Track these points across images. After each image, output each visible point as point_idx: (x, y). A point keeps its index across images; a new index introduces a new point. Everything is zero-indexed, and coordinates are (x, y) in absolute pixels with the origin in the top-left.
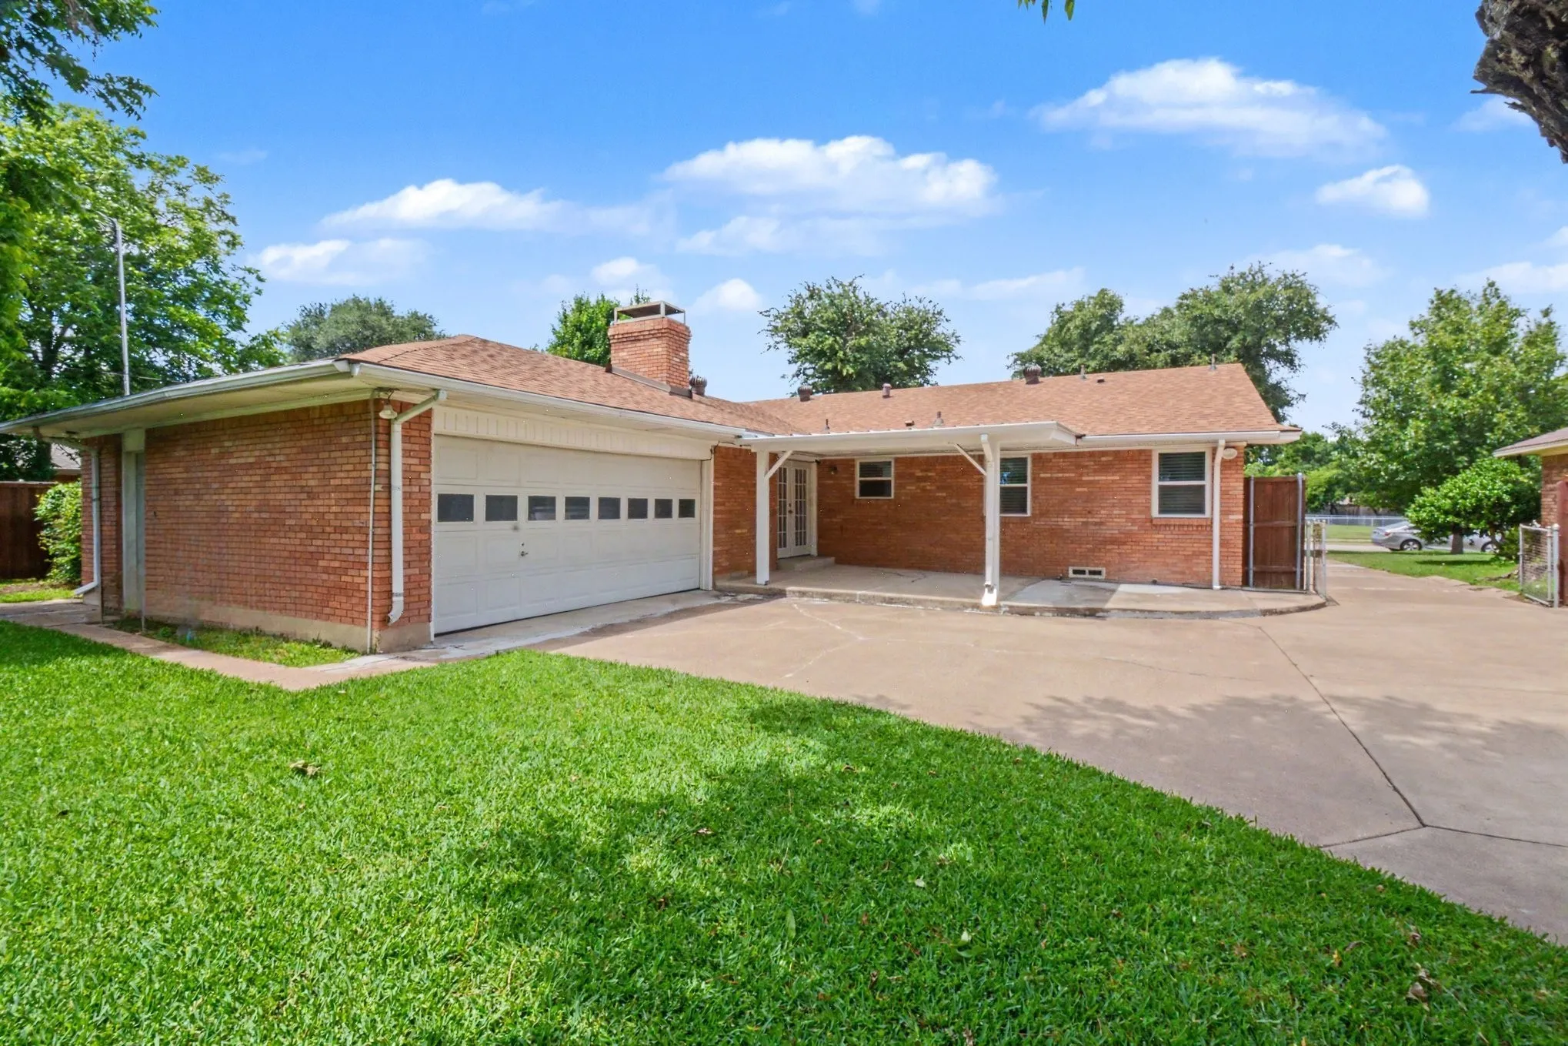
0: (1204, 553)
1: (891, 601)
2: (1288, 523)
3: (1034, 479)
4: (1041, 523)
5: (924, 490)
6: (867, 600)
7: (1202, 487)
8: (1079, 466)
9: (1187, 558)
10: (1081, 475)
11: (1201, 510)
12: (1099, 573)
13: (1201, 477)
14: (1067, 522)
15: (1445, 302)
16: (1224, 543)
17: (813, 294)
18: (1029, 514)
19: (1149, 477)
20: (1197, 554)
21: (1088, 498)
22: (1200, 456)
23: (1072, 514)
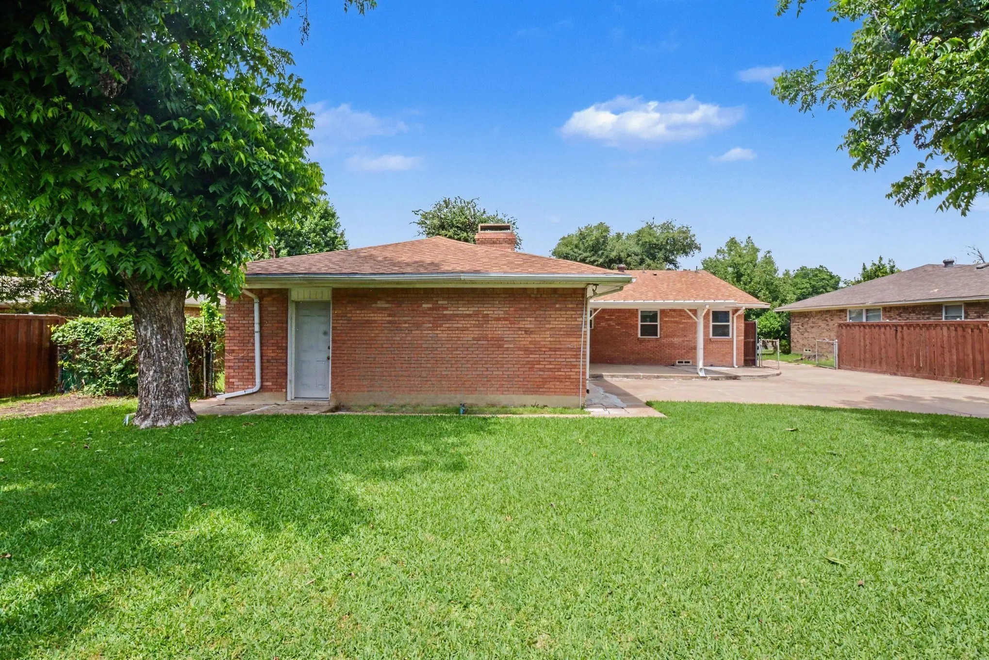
0: (729, 353)
1: (658, 377)
2: (752, 340)
3: (661, 321)
4: (664, 341)
5: (609, 325)
6: (644, 377)
7: (728, 326)
8: (681, 316)
9: (723, 355)
10: (682, 319)
11: (728, 335)
12: (689, 362)
13: (728, 321)
14: (676, 340)
15: (733, 243)
16: (737, 349)
17: (447, 203)
18: (659, 337)
19: (709, 321)
20: (727, 353)
21: (684, 329)
22: (727, 313)
23: (678, 337)
